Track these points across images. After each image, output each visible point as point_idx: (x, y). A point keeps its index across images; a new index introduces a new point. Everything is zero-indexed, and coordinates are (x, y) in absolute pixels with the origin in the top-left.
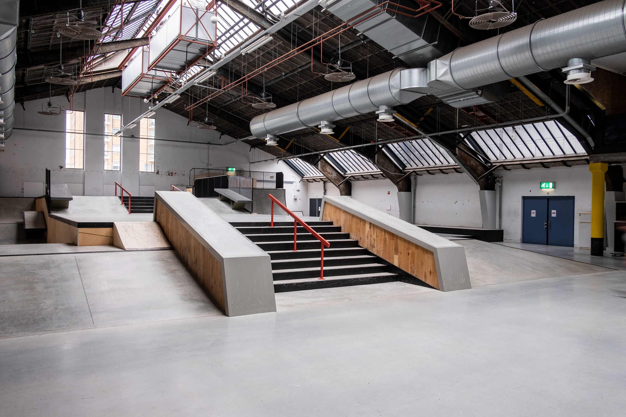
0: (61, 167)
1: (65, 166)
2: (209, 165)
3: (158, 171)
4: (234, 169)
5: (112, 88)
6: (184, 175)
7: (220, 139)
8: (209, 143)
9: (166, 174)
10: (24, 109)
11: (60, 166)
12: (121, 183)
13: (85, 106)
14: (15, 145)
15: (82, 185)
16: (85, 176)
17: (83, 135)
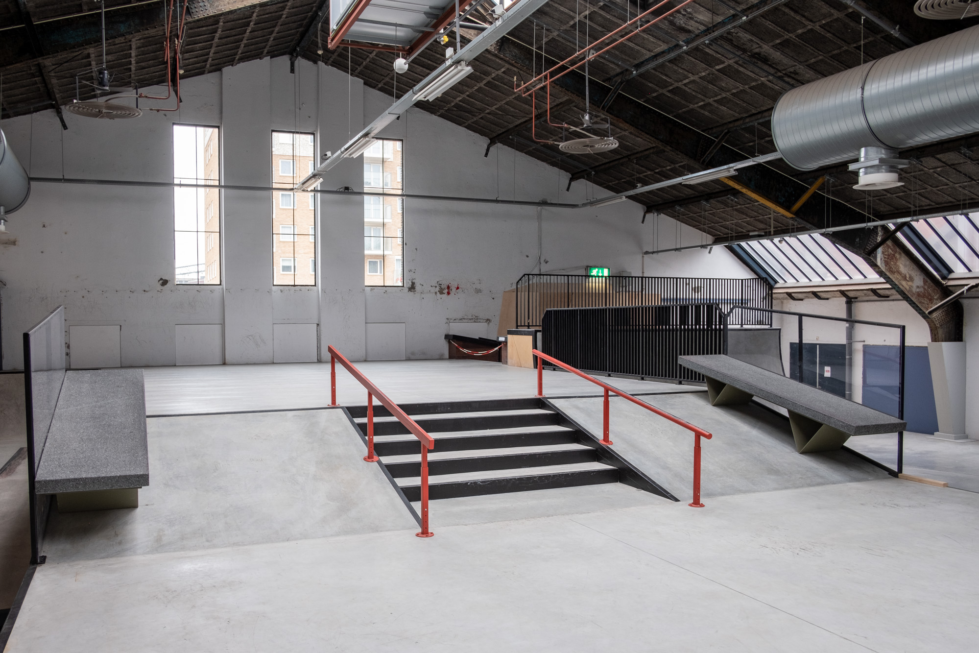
0: (165, 282)
1: (174, 278)
2: (542, 261)
3: (413, 284)
4: (606, 272)
5: (291, 60)
6: (478, 291)
7: (568, 189)
8: (544, 203)
9: (433, 290)
10: (65, 127)
11: (161, 279)
12: (319, 319)
13: (221, 112)
14: (44, 226)
15: (217, 328)
16: (225, 304)
17: (217, 190)
